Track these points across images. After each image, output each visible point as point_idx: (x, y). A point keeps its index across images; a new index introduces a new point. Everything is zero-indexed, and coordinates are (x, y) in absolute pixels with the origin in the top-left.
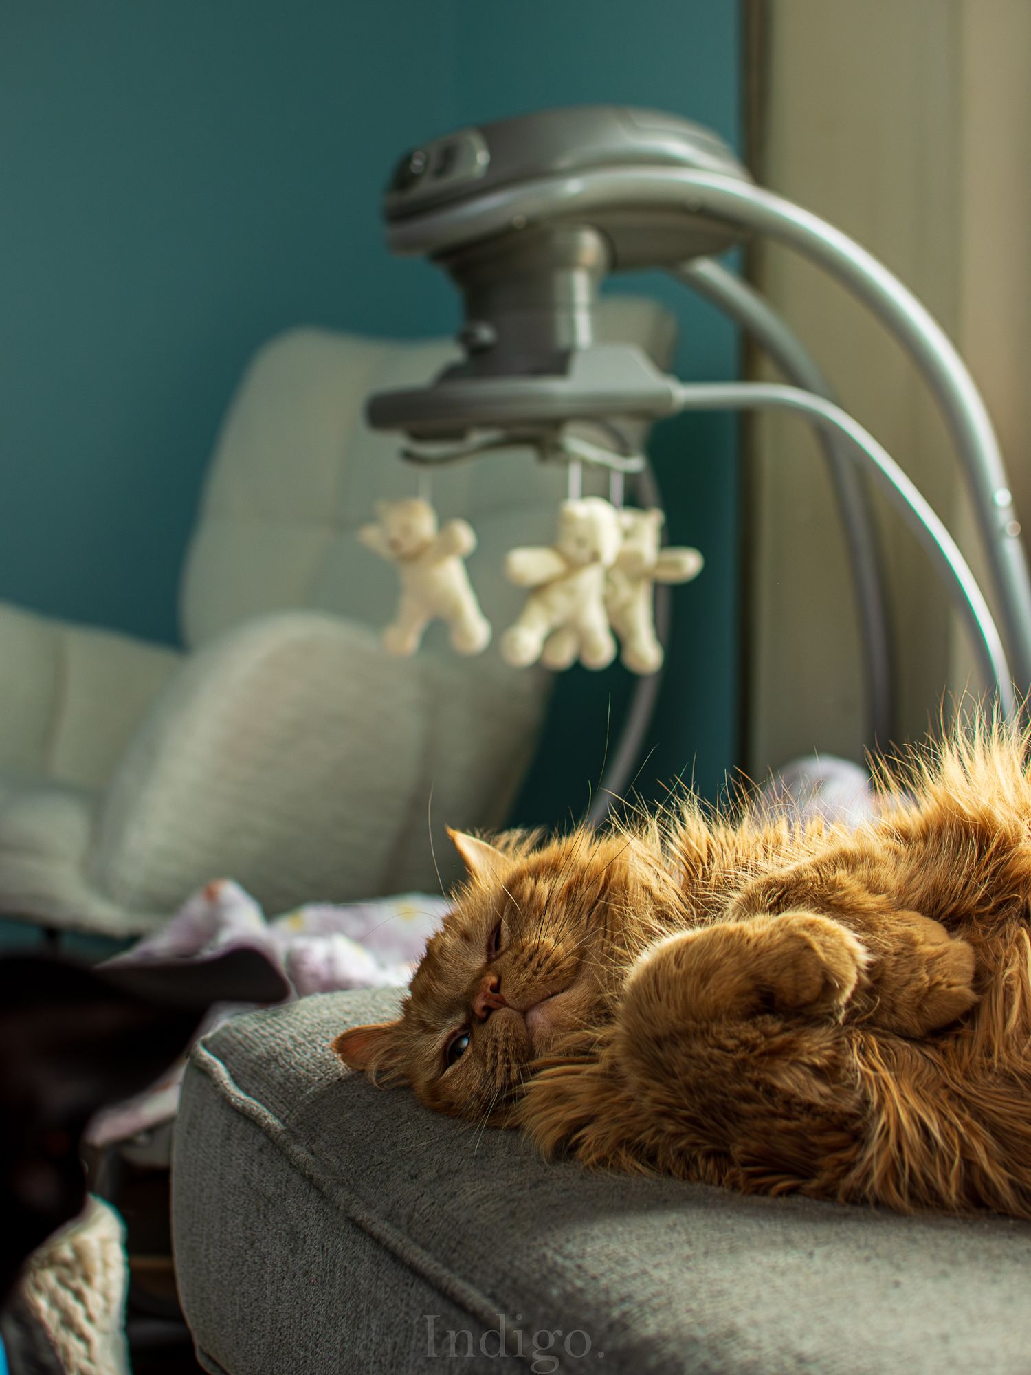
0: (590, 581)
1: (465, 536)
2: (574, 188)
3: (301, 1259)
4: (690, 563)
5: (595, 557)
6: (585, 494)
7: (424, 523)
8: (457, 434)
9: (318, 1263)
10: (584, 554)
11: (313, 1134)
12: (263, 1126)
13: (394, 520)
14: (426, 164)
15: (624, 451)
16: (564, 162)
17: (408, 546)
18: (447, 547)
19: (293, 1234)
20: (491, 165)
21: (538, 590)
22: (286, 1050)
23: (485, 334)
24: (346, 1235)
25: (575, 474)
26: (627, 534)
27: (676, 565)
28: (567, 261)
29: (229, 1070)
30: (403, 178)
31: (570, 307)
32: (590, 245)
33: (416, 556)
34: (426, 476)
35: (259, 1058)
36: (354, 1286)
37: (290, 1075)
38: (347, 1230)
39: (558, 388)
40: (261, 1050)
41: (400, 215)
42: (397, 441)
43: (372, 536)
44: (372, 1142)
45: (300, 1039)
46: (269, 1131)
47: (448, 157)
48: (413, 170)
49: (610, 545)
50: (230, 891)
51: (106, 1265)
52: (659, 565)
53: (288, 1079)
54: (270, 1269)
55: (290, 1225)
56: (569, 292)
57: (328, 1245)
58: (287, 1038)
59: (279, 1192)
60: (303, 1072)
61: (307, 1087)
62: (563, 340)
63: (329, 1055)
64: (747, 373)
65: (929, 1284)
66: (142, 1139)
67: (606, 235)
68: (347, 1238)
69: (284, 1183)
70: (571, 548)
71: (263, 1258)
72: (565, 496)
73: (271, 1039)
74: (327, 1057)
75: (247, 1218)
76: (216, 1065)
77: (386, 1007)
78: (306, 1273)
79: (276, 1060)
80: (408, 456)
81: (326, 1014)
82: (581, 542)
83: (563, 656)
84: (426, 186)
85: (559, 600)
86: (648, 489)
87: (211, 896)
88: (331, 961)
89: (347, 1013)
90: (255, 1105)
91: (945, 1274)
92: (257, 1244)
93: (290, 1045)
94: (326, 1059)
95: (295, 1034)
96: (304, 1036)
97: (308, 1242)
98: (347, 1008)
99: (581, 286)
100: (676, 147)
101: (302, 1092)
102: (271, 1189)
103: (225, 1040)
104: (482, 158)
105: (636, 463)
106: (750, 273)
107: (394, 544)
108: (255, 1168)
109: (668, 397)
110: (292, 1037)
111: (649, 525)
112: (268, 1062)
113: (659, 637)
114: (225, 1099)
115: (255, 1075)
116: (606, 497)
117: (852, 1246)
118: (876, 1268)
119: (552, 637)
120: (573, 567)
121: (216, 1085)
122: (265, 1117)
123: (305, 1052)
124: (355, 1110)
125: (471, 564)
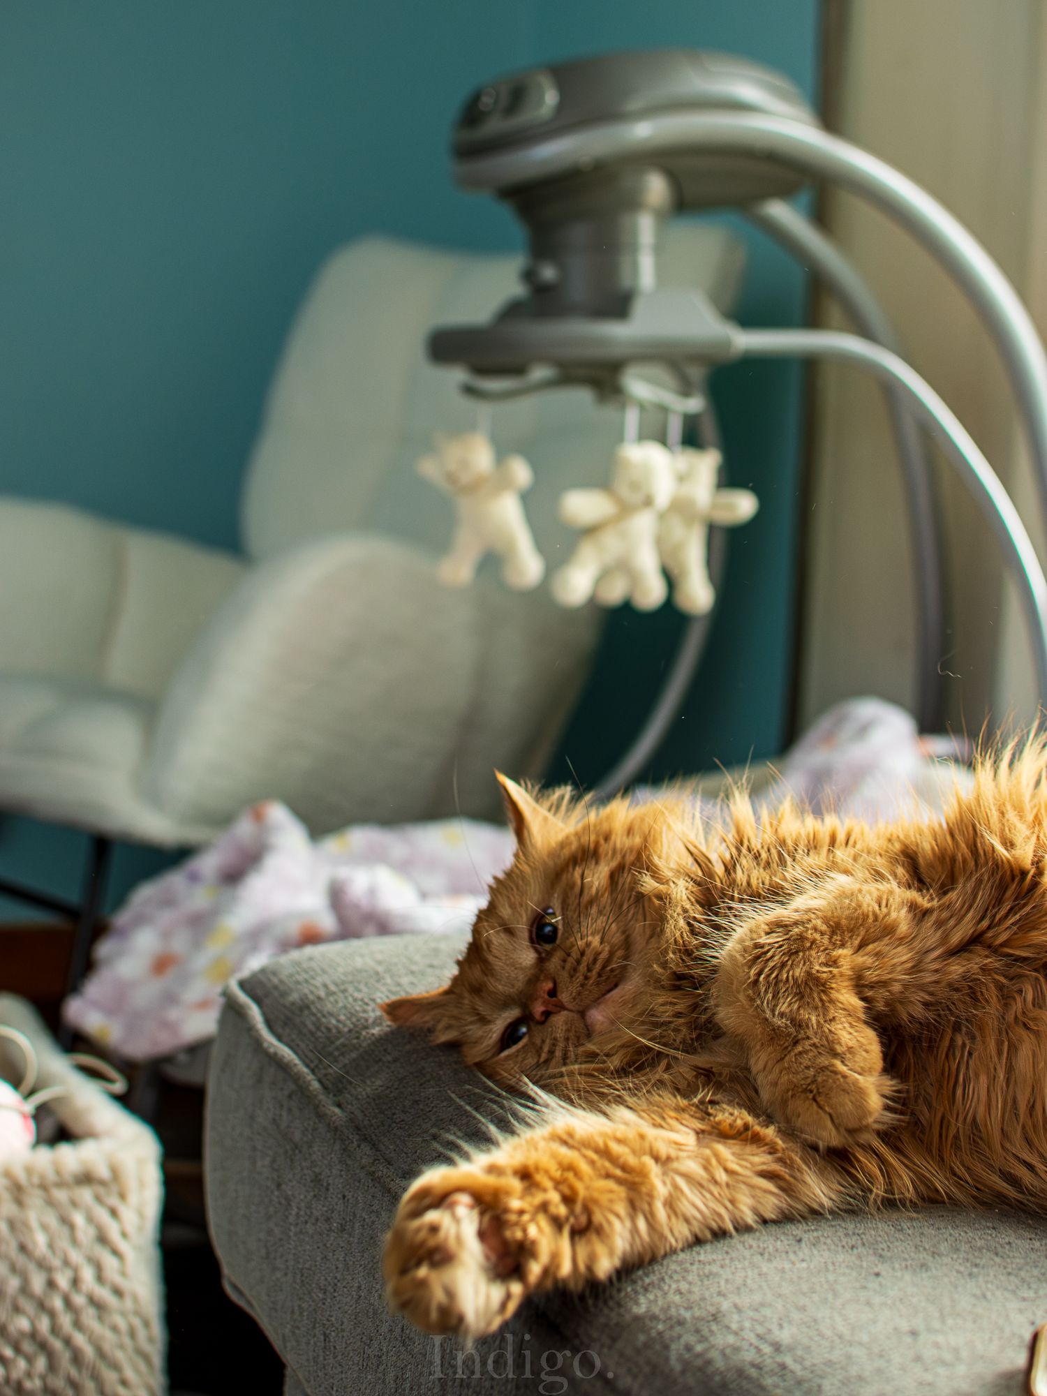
0: (643, 525)
1: (521, 472)
2: (643, 131)
3: (323, 1206)
4: (744, 505)
5: (648, 502)
6: (642, 437)
7: (481, 456)
8: (517, 370)
9: (339, 1212)
10: (636, 498)
11: (340, 1086)
12: (293, 1073)
13: (453, 454)
14: (496, 102)
15: (686, 390)
16: (633, 105)
17: (465, 478)
18: (501, 482)
19: (317, 1180)
20: (560, 108)
21: (591, 531)
22: (319, 998)
23: (548, 273)
24: (366, 1188)
25: (632, 419)
26: (682, 478)
27: (731, 507)
28: (633, 203)
29: (264, 1014)
30: (472, 114)
31: (634, 248)
32: (656, 188)
33: (474, 487)
34: (484, 411)
35: (293, 1004)
36: (372, 1238)
37: (321, 1024)
38: (366, 1184)
39: (618, 332)
40: (294, 997)
41: (468, 151)
42: (457, 375)
43: (429, 468)
44: (396, 1099)
45: (333, 988)
46: (299, 1078)
47: (517, 96)
48: (481, 107)
49: (664, 489)
50: (278, 814)
51: (142, 1184)
52: (714, 506)
53: (318, 1029)
54: (295, 1211)
55: (314, 1172)
56: (634, 233)
57: (349, 1196)
58: (318, 984)
59: (305, 1139)
60: (334, 1021)
61: (338, 1038)
62: (626, 282)
63: (360, 1006)
64: (813, 321)
65: (908, 1276)
66: (182, 1058)
67: (674, 178)
68: (367, 1191)
69: (310, 1131)
70: (624, 490)
71: (288, 1200)
72: (620, 438)
73: (305, 985)
74: (358, 1008)
75: (274, 1161)
76: (250, 1008)
77: (417, 958)
78: (328, 1220)
79: (308, 1007)
80: (469, 391)
81: (359, 962)
82: (635, 486)
83: (614, 593)
84: (494, 126)
85: (611, 544)
86: (709, 429)
87: (259, 817)
88: (372, 892)
89: (379, 963)
90: (286, 1052)
91: (924, 1266)
92: (284, 1186)
93: (322, 993)
94: (356, 1010)
95: (328, 982)
96: (336, 985)
97: (331, 1190)
98: (379, 957)
99: (645, 227)
100: (747, 91)
101: (332, 1042)
102: (297, 1136)
103: (261, 983)
104: (550, 98)
105: (695, 404)
106: (821, 217)
107: (451, 478)
108: (284, 1113)
109: (727, 343)
110: (325, 986)
111: (706, 464)
112: (301, 1009)
113: (711, 577)
114: (257, 1043)
115: (288, 1022)
116: (662, 440)
117: (841, 1233)
118: (859, 1257)
119: (604, 576)
120: (625, 510)
121: (250, 1029)
122: (295, 1065)
123: (336, 1002)
124: (380, 1064)
125: (527, 499)
